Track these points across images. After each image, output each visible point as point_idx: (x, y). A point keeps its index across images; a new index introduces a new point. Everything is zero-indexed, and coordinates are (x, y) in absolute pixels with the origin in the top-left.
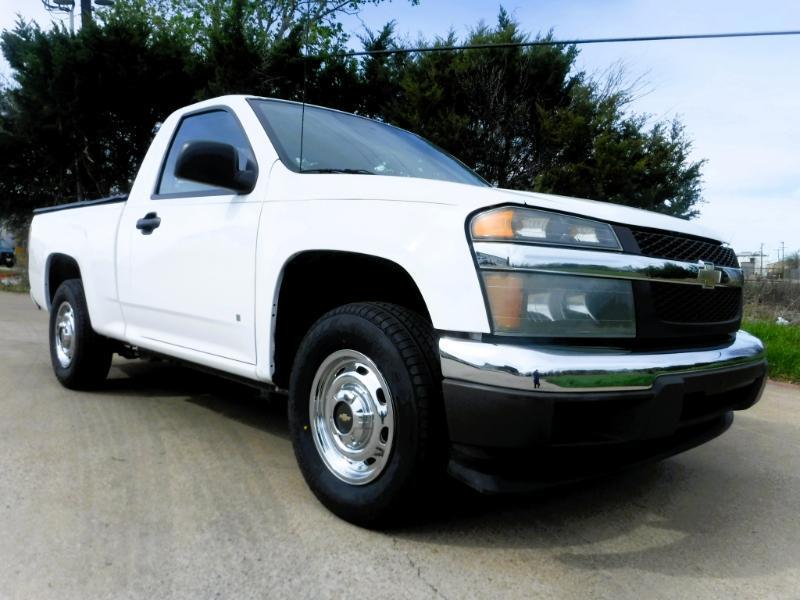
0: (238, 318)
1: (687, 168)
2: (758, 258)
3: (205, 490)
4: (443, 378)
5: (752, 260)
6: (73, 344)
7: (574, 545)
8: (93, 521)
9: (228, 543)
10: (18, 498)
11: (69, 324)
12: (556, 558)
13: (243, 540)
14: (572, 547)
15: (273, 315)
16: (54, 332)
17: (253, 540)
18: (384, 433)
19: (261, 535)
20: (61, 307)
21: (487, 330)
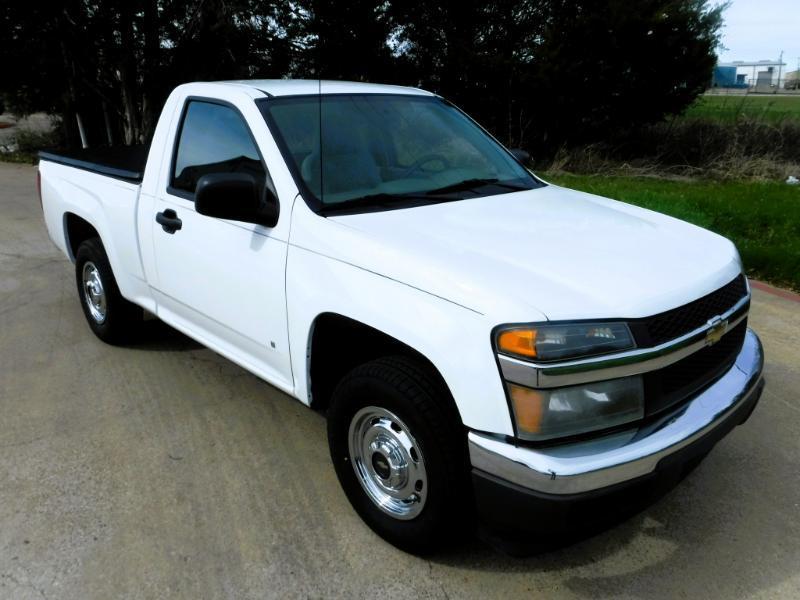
0: (273, 345)
1: (708, 10)
2: (777, 68)
3: (260, 504)
4: (472, 467)
5: (771, 70)
6: (104, 302)
7: (581, 565)
8: (173, 553)
9: (292, 577)
10: (101, 526)
11: (96, 283)
12: (567, 584)
13: (303, 571)
14: (579, 568)
15: (308, 357)
16: (83, 291)
17: (312, 571)
18: (419, 485)
19: (318, 563)
20: (85, 267)
21: (511, 434)
